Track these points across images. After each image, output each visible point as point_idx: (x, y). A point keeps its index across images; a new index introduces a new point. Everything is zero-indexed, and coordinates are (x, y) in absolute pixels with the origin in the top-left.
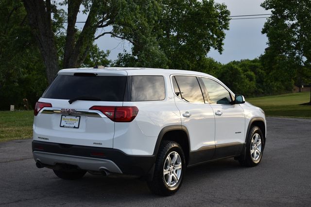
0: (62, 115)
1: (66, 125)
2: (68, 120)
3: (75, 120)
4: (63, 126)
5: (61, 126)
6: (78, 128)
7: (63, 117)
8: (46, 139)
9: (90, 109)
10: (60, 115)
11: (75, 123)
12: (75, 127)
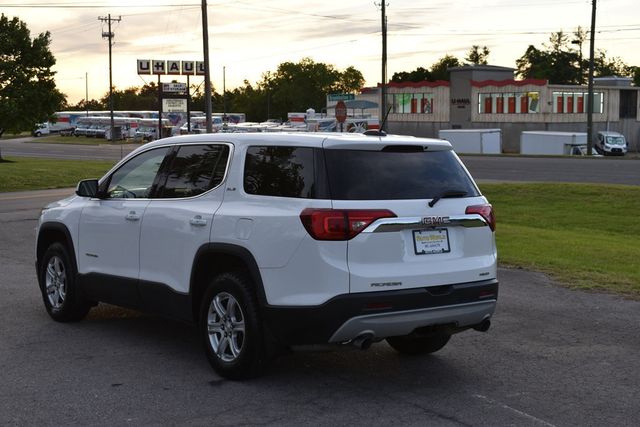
0: (414, 232)
1: (425, 249)
2: (427, 238)
3: (439, 237)
4: (423, 253)
5: (417, 253)
6: (449, 251)
7: (417, 234)
8: (395, 284)
9: (467, 212)
10: (410, 233)
11: (441, 244)
12: (444, 251)
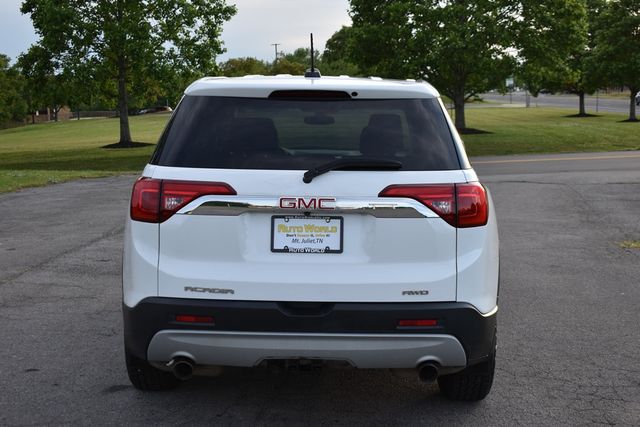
0: (273, 218)
1: (291, 246)
2: (299, 229)
3: (325, 229)
4: (286, 250)
5: (273, 250)
6: (340, 251)
7: (279, 221)
9: (383, 194)
10: (267, 219)
11: (325, 239)
12: (328, 251)
